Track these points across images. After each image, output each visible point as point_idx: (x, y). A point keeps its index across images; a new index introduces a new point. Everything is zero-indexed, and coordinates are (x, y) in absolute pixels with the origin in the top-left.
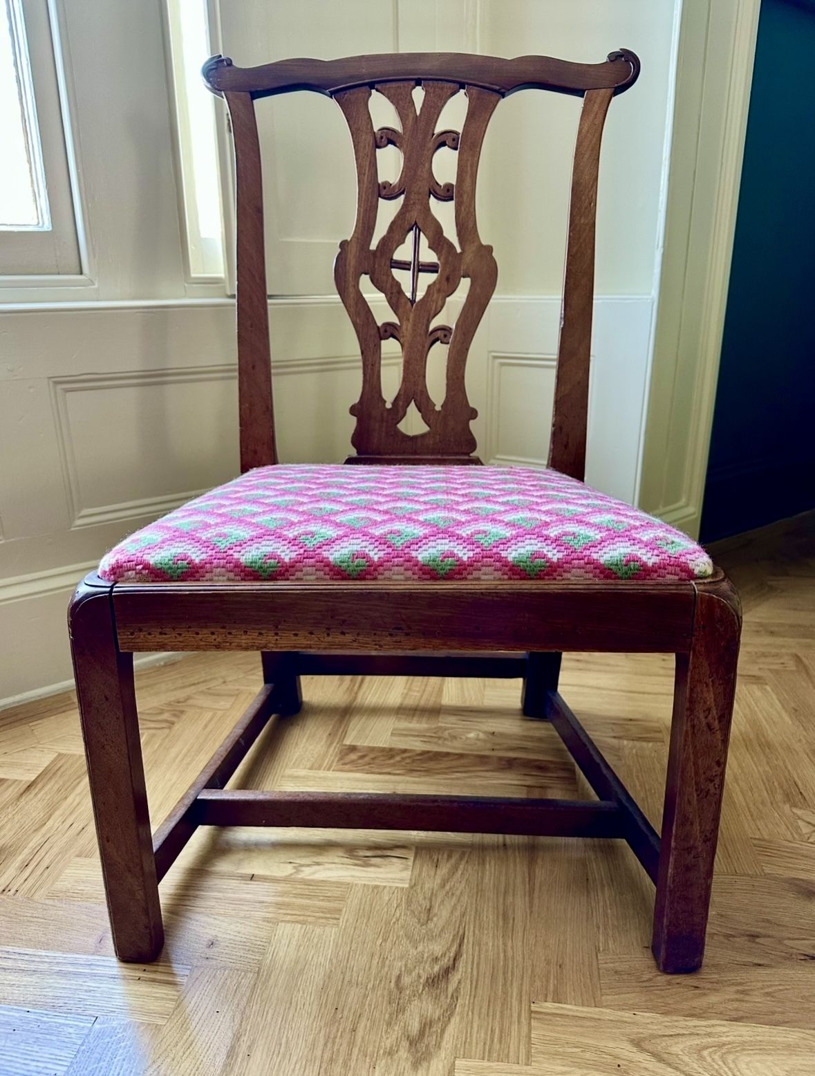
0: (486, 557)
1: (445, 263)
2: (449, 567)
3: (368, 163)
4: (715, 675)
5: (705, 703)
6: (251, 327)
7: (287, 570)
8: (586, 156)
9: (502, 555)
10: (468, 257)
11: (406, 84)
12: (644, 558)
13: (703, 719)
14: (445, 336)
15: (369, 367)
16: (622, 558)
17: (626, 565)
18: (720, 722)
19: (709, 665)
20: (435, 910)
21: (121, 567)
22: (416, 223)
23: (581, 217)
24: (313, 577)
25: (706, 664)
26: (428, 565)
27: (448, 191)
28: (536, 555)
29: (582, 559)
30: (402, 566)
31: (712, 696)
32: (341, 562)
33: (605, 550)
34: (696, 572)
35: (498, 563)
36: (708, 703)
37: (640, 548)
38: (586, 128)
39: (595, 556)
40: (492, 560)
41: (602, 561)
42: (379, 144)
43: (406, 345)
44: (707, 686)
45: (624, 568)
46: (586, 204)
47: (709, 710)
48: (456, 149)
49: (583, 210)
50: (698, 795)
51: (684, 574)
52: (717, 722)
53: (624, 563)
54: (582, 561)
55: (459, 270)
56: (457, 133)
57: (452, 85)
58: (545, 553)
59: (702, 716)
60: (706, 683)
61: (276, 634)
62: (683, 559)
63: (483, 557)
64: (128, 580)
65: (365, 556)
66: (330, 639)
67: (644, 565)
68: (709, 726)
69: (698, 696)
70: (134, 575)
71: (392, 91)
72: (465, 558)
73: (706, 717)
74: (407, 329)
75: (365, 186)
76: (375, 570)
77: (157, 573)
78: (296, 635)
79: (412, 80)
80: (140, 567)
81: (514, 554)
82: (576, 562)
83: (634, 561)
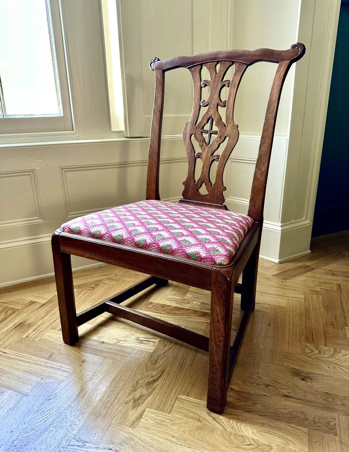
0: (154, 243)
1: (220, 131)
2: (142, 244)
3: (197, 94)
4: (219, 302)
5: (217, 311)
6: (153, 152)
7: (101, 237)
8: (275, 89)
9: (159, 244)
10: (228, 129)
11: (214, 63)
12: (201, 254)
13: (216, 318)
14: (217, 158)
15: (190, 168)
16: (195, 253)
17: (195, 255)
18: (222, 320)
19: (218, 297)
20: (159, 361)
21: (64, 227)
22: (211, 116)
23: (270, 114)
24: (108, 240)
25: (216, 297)
26: (137, 242)
27: (224, 103)
28: (169, 246)
29: (182, 250)
30: (130, 241)
31: (219, 310)
32: (115, 237)
33: (191, 248)
34: (217, 262)
35: (157, 246)
36: (218, 312)
37: (203, 250)
38: (277, 77)
39: (186, 250)
40: (155, 245)
41: (188, 252)
42: (202, 86)
43: (203, 161)
44: (217, 305)
45: (194, 256)
46: (272, 109)
47: (218, 315)
48: (229, 87)
49: (271, 111)
50: (216, 346)
51: (213, 262)
52: (221, 320)
53: (194, 254)
54: (182, 251)
55: (225, 133)
56: (229, 81)
57: (230, 63)
58: (172, 246)
59: (216, 316)
60: (216, 304)
61: (95, 255)
62: (214, 257)
63: (153, 243)
64: (65, 232)
65: (122, 236)
66: (108, 260)
67: (200, 256)
68: (218, 320)
69: (214, 309)
70: (66, 230)
71: (208, 66)
72: (148, 243)
73: (217, 317)
74: (204, 155)
75: (196, 102)
76: (123, 241)
77: (71, 231)
78: (100, 257)
79: (216, 61)
80: (68, 228)
81: (163, 244)
82: (180, 251)
83: (197, 254)
